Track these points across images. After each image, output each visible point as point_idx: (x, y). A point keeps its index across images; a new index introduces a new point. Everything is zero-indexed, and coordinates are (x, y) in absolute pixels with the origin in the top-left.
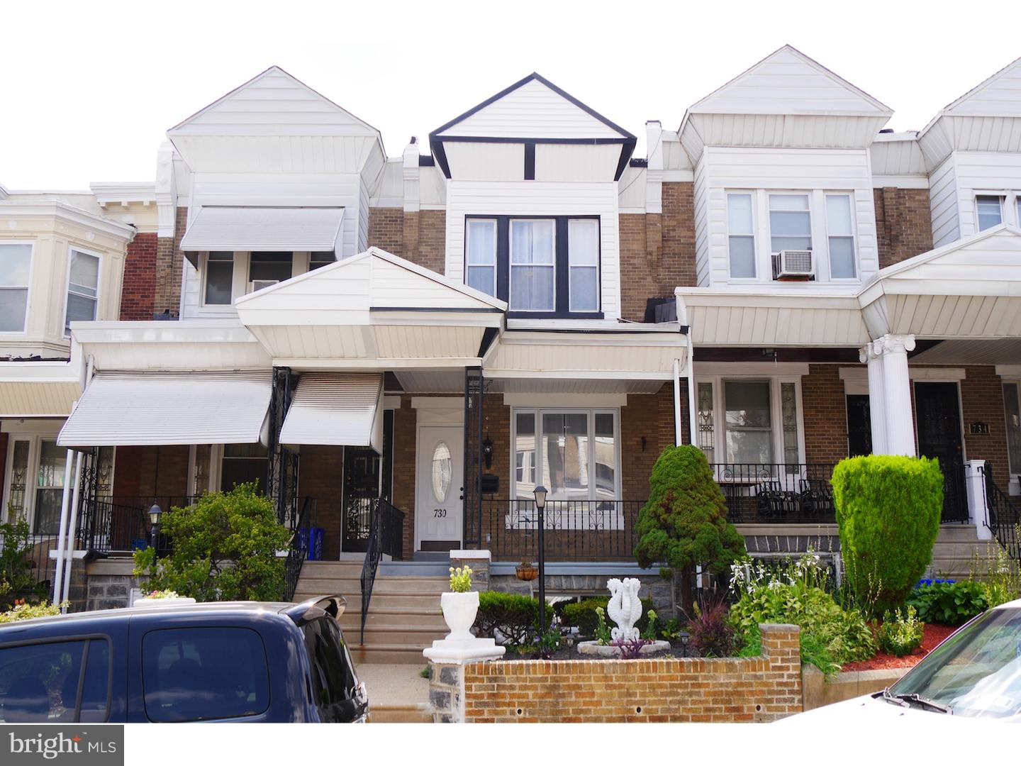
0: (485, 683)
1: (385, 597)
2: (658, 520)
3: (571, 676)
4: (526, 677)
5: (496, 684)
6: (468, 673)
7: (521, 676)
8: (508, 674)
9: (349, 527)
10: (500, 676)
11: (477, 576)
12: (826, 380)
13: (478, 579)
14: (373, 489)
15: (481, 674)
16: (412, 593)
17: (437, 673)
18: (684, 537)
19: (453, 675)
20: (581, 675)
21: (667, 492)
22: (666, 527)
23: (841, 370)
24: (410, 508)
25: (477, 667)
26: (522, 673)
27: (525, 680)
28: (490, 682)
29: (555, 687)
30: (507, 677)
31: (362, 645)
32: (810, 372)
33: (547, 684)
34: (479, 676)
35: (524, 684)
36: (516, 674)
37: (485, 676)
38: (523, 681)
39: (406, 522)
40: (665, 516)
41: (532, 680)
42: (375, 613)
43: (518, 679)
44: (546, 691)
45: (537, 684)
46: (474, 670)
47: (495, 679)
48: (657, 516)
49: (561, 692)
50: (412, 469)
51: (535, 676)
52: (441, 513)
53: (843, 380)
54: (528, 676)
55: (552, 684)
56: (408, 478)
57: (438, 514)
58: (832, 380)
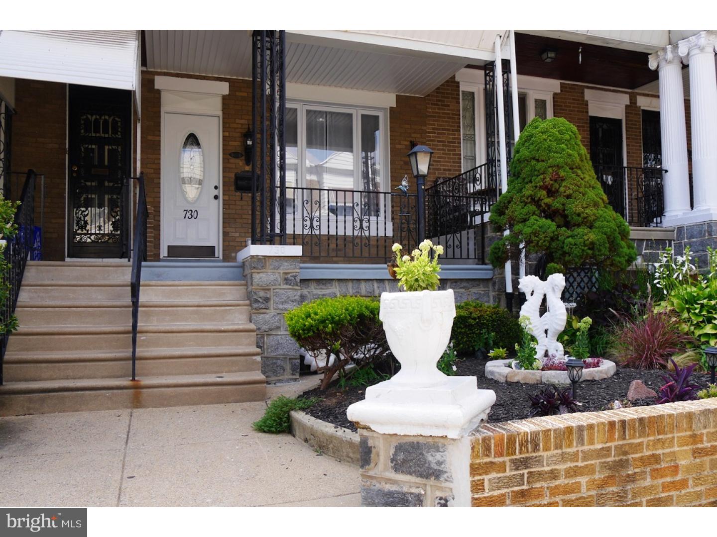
0: (508, 473)
1: (157, 309)
2: (539, 206)
3: (644, 440)
4: (578, 451)
5: (526, 471)
6: (477, 456)
7: (568, 450)
8: (547, 449)
9: (76, 228)
10: (534, 455)
11: (286, 279)
12: (573, 99)
14: (106, 184)
15: (502, 455)
16: (196, 303)
17: (383, 454)
19: (430, 458)
20: (660, 437)
22: (550, 213)
23: (587, 91)
24: (154, 207)
25: (493, 441)
26: (570, 446)
27: (574, 457)
28: (517, 469)
29: (622, 464)
30: (545, 454)
31: (133, 380)
32: (561, 91)
33: (609, 460)
34: (498, 460)
35: (573, 464)
36: (561, 447)
37: (507, 459)
38: (572, 460)
39: (151, 223)
40: (548, 200)
41: (587, 456)
42: (147, 332)
43: (563, 458)
44: (607, 473)
45: (593, 462)
46: (487, 449)
47: (524, 463)
48: (536, 202)
49: (630, 472)
50: (156, 162)
51: (592, 447)
52: (192, 214)
53: (587, 101)
54: (580, 449)
55: (617, 459)
56: (152, 171)
57: (188, 215)
58: (578, 100)
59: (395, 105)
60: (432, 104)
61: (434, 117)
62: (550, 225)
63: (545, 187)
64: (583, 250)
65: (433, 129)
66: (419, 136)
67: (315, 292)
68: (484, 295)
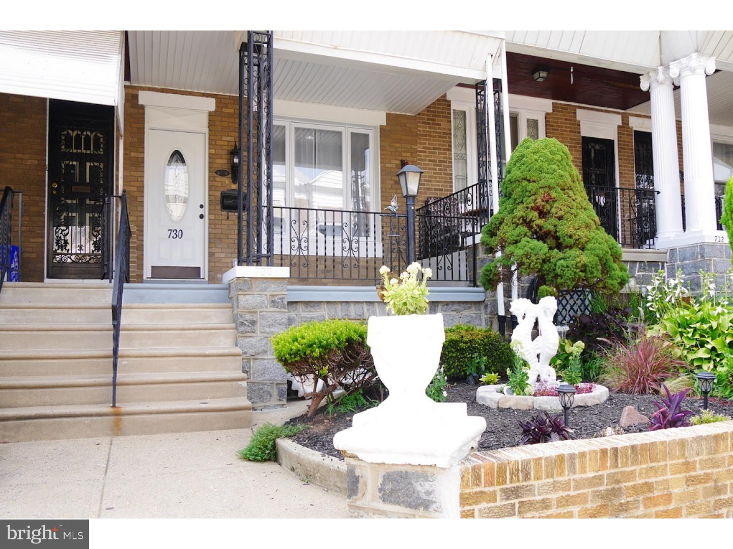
0: (499, 503)
2: (530, 228)
3: (637, 468)
4: (570, 480)
5: (517, 501)
6: (467, 486)
7: (560, 479)
8: (538, 478)
9: (55, 247)
10: (525, 484)
11: (273, 302)
12: (566, 119)
13: (274, 306)
14: (88, 202)
15: (492, 484)
16: (180, 326)
17: (371, 483)
18: (571, 247)
20: (653, 464)
21: (542, 191)
22: (541, 235)
23: (579, 111)
24: (137, 226)
25: (483, 470)
26: (561, 474)
27: (566, 486)
28: (508, 499)
29: (614, 493)
30: (536, 483)
31: (114, 406)
32: (554, 110)
33: (601, 488)
34: (487, 489)
35: (564, 494)
36: (552, 476)
37: (497, 488)
38: (563, 490)
39: (134, 243)
40: (540, 222)
41: (579, 485)
42: (129, 356)
43: (555, 487)
44: (599, 502)
45: (585, 491)
46: (477, 478)
47: (515, 492)
48: (528, 223)
49: (623, 501)
50: (139, 179)
51: (584, 476)
52: (176, 234)
53: (579, 122)
54: (572, 477)
55: (610, 487)
56: (135, 189)
57: (173, 234)
58: (571, 120)
59: (384, 124)
60: (424, 123)
61: (425, 135)
62: (541, 247)
63: (536, 208)
64: (575, 273)
65: (424, 148)
66: (409, 154)
67: (303, 314)
68: (476, 318)
